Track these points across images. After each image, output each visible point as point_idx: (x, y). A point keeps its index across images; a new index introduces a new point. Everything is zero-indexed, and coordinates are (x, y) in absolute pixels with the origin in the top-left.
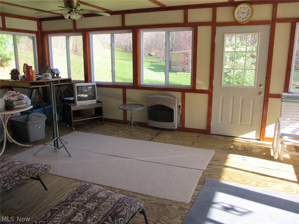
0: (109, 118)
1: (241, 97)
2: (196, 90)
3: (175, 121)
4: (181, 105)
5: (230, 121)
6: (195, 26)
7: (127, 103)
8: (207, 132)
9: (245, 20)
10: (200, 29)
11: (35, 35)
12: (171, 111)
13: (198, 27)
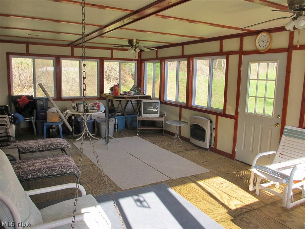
0: (170, 131)
1: (261, 126)
2: (226, 114)
3: (207, 140)
4: (215, 128)
5: (251, 149)
6: (227, 54)
7: (182, 120)
8: (231, 156)
9: (265, 48)
10: (231, 57)
11: (137, 62)
12: (204, 131)
13: (230, 55)
